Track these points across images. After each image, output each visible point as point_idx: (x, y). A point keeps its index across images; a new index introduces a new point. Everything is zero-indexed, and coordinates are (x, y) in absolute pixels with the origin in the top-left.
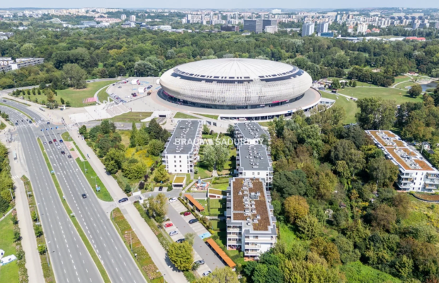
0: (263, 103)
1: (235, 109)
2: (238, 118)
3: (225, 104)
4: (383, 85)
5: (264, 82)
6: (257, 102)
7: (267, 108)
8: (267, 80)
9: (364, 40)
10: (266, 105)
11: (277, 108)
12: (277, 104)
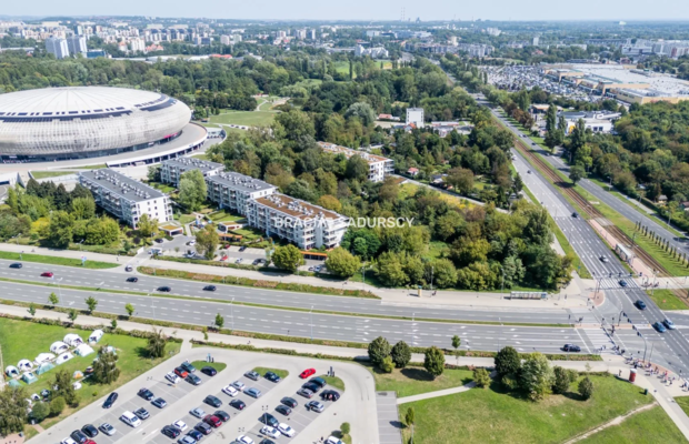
0: (152, 140)
1: (116, 153)
2: (133, 163)
3: (100, 148)
4: (248, 109)
5: (146, 112)
6: (143, 140)
7: (157, 146)
8: (150, 109)
9: (159, 59)
10: (156, 142)
11: (166, 145)
12: (164, 141)
